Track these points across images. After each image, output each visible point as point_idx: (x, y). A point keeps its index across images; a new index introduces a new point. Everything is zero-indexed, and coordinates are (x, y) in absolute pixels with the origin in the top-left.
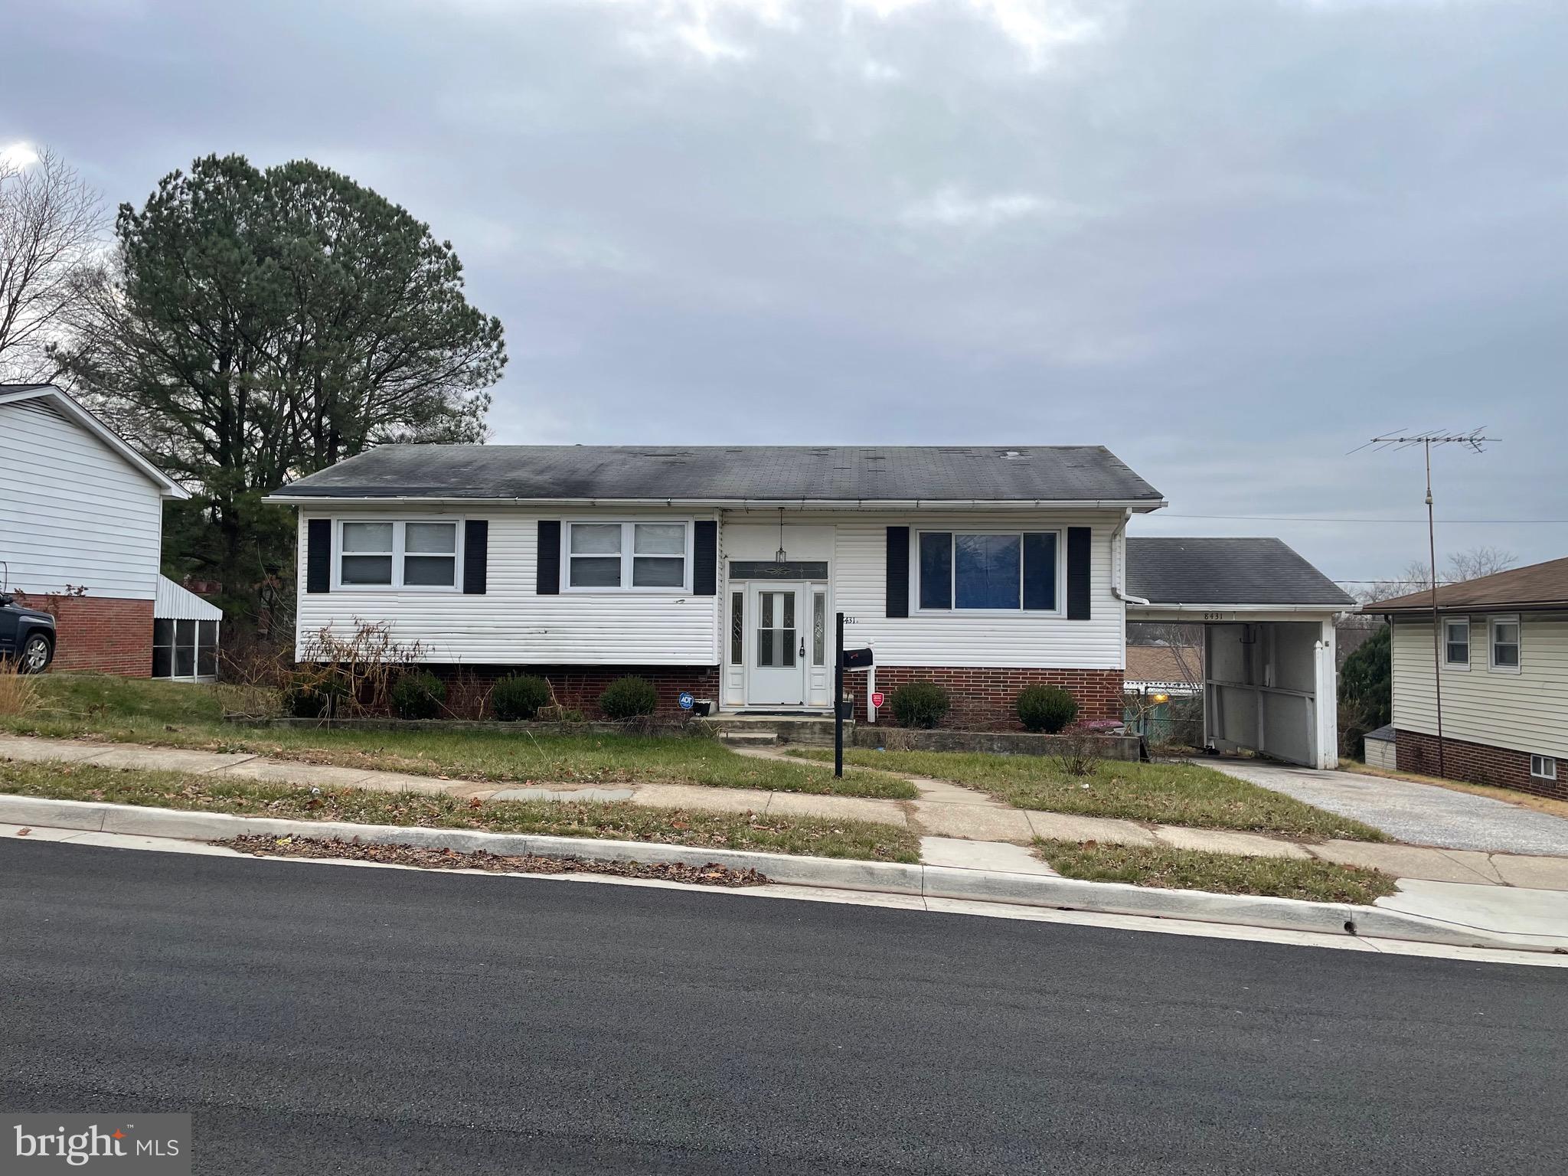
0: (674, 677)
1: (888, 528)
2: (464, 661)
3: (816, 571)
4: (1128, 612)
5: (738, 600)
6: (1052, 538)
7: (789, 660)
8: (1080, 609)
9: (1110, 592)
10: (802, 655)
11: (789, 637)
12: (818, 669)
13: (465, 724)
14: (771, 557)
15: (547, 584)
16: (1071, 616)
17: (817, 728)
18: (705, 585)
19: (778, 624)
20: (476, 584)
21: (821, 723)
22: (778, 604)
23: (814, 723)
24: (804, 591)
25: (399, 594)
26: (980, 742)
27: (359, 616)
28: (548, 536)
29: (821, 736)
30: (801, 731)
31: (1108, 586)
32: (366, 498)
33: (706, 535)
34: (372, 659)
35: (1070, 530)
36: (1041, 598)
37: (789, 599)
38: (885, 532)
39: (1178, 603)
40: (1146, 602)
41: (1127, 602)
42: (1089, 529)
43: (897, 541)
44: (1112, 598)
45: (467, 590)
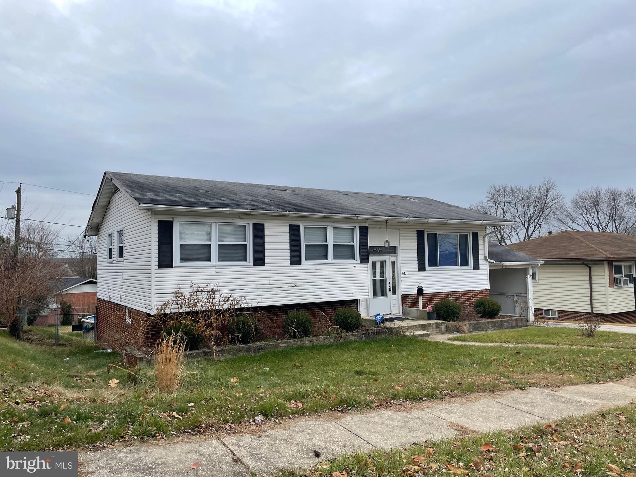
1: (417, 231)
3: (393, 250)
4: (490, 266)
6: (466, 236)
8: (476, 267)
9: (484, 258)
10: (390, 290)
12: (394, 297)
14: (383, 244)
15: (295, 260)
18: (364, 260)
20: (259, 260)
24: (388, 259)
25: (217, 267)
28: (295, 232)
31: (483, 256)
33: (364, 232)
35: (472, 233)
36: (465, 263)
38: (416, 232)
39: (501, 262)
40: (494, 262)
41: (489, 262)
42: (477, 233)
43: (420, 235)
44: (484, 261)
45: (255, 264)
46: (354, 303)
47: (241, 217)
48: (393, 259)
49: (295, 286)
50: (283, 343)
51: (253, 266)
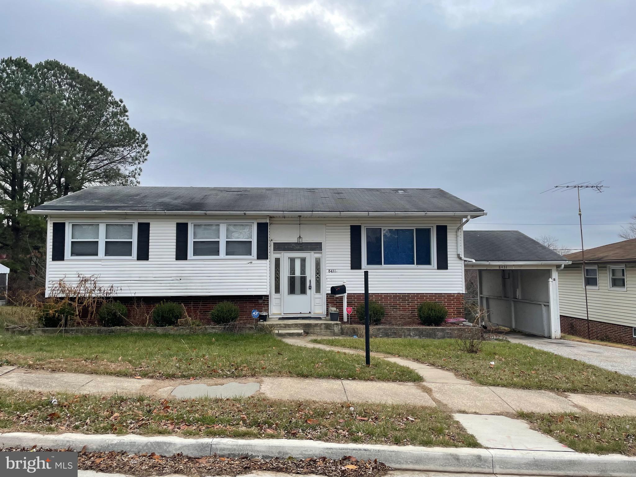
0: (246, 301)
1: (351, 226)
2: (137, 295)
3: (317, 247)
4: (465, 266)
5: (277, 261)
6: (427, 232)
7: (303, 291)
8: (443, 264)
9: (456, 256)
10: (310, 288)
11: (303, 280)
12: (318, 295)
13: (139, 329)
14: (294, 240)
15: (181, 254)
16: (439, 268)
17: (323, 326)
18: (263, 255)
19: (298, 273)
20: (143, 255)
21: (325, 324)
22: (298, 264)
23: (321, 324)
24: (311, 257)
25: (102, 261)
26: (404, 332)
27: (80, 272)
28: (182, 230)
29: (325, 330)
30: (315, 328)
31: (456, 253)
32: (84, 211)
33: (263, 230)
34: (87, 295)
35: (437, 226)
36: (424, 260)
37: (303, 261)
38: (350, 228)
39: (488, 261)
40: (474, 261)
41: (465, 261)
42: (446, 226)
43: (355, 232)
44: (458, 259)
45: (139, 258)
46: (262, 299)
47: (127, 217)
48: (318, 255)
49: (180, 279)
50: (134, 329)
51: (137, 260)
